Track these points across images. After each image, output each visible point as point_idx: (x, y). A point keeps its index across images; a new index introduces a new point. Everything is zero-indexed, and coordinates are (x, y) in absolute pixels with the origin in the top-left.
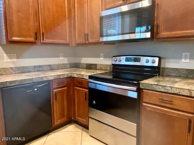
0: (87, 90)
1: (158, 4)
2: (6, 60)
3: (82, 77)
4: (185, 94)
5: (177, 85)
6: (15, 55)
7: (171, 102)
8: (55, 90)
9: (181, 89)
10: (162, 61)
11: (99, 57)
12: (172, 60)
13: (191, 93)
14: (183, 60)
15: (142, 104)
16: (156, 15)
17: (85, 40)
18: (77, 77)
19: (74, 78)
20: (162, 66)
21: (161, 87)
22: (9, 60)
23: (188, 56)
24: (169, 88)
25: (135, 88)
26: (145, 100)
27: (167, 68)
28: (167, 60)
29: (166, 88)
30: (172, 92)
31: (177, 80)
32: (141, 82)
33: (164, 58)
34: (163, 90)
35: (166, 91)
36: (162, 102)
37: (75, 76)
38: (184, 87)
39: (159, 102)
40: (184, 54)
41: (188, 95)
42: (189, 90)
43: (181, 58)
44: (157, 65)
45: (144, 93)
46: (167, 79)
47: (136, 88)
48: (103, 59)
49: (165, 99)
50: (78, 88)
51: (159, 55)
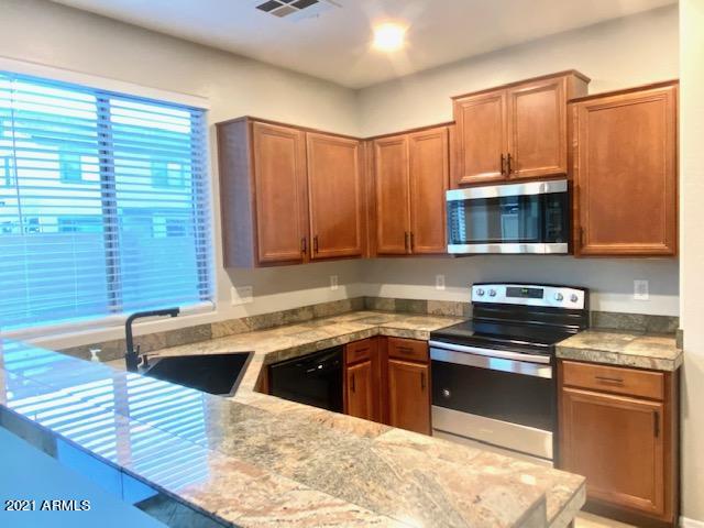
0: (425, 366)
1: (578, 186)
2: (234, 302)
3: (411, 336)
4: (646, 366)
5: (628, 350)
6: (250, 288)
7: (619, 383)
8: (350, 369)
9: (637, 356)
10: (592, 297)
11: (432, 283)
12: (612, 295)
13: (654, 363)
14: (637, 296)
15: (562, 390)
16: (575, 207)
17: (406, 247)
18: (396, 335)
19: (386, 337)
20: (592, 308)
21: (598, 354)
22: (240, 301)
23: (647, 288)
24: (615, 356)
25: (546, 359)
26: (567, 382)
27: (604, 312)
28: (602, 295)
29: (610, 355)
30: (621, 363)
31: (628, 338)
32: (558, 344)
33: (597, 291)
34: (602, 360)
35: (608, 361)
36: (603, 383)
37: (392, 333)
38: (641, 353)
39: (598, 383)
40: (637, 283)
41: (650, 367)
42: (650, 358)
43: (632, 292)
44: (582, 307)
45: (565, 367)
46: (607, 336)
47: (548, 358)
48: (443, 288)
49: (608, 376)
50: (399, 362)
51: (585, 284)
